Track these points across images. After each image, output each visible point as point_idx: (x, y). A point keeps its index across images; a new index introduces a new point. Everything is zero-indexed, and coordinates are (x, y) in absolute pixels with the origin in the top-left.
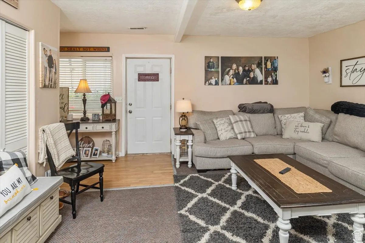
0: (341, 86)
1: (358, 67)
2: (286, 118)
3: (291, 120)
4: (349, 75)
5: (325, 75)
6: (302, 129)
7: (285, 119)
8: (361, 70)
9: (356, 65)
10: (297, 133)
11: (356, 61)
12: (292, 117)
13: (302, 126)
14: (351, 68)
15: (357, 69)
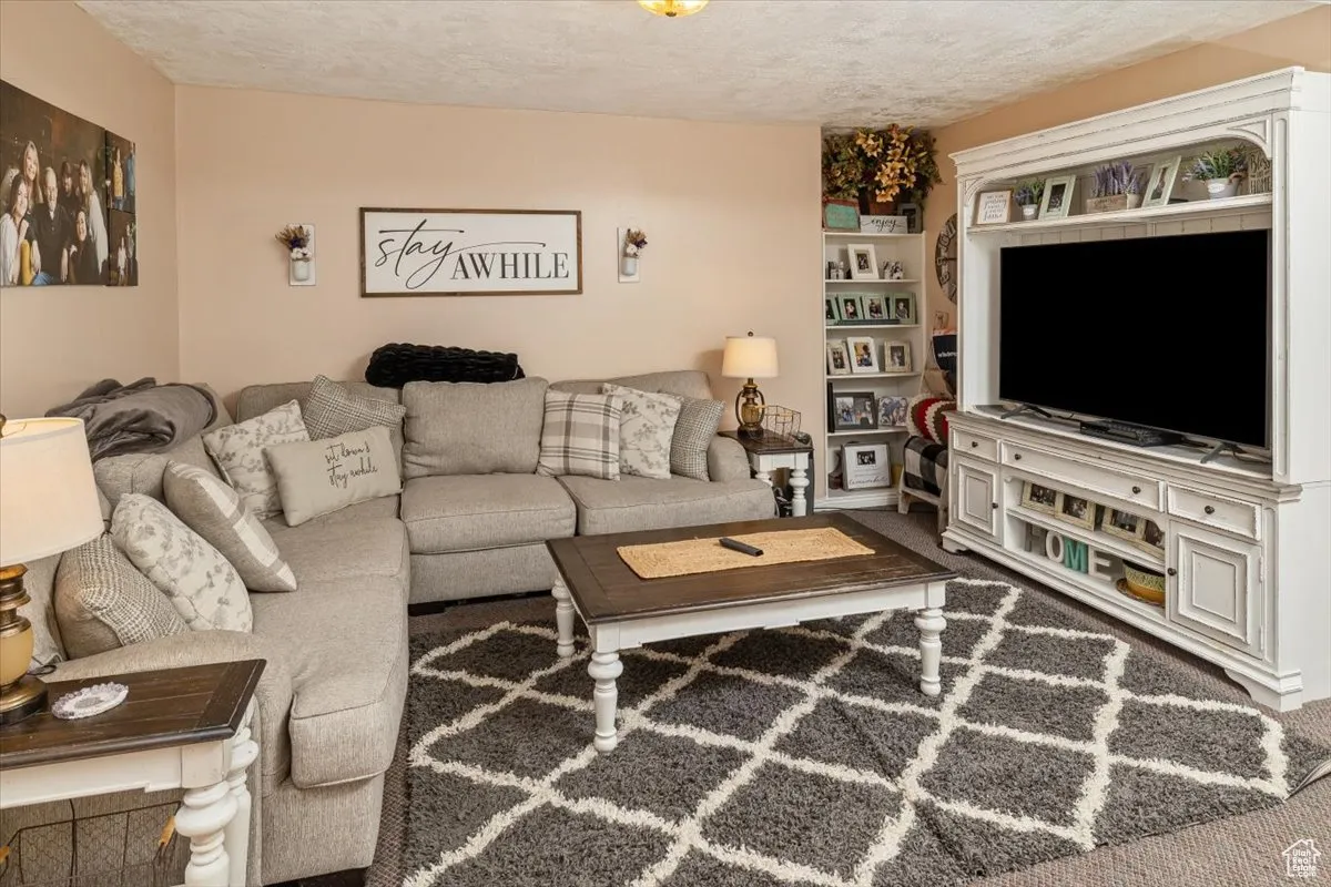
0: (364, 295)
1: (428, 239)
2: (252, 437)
3: (275, 442)
4: (392, 259)
5: (304, 255)
6: (352, 463)
7: (251, 444)
8: (436, 247)
9: (418, 229)
10: (341, 483)
11: (419, 217)
12: (275, 428)
13: (349, 453)
14: (400, 239)
15: (421, 244)
